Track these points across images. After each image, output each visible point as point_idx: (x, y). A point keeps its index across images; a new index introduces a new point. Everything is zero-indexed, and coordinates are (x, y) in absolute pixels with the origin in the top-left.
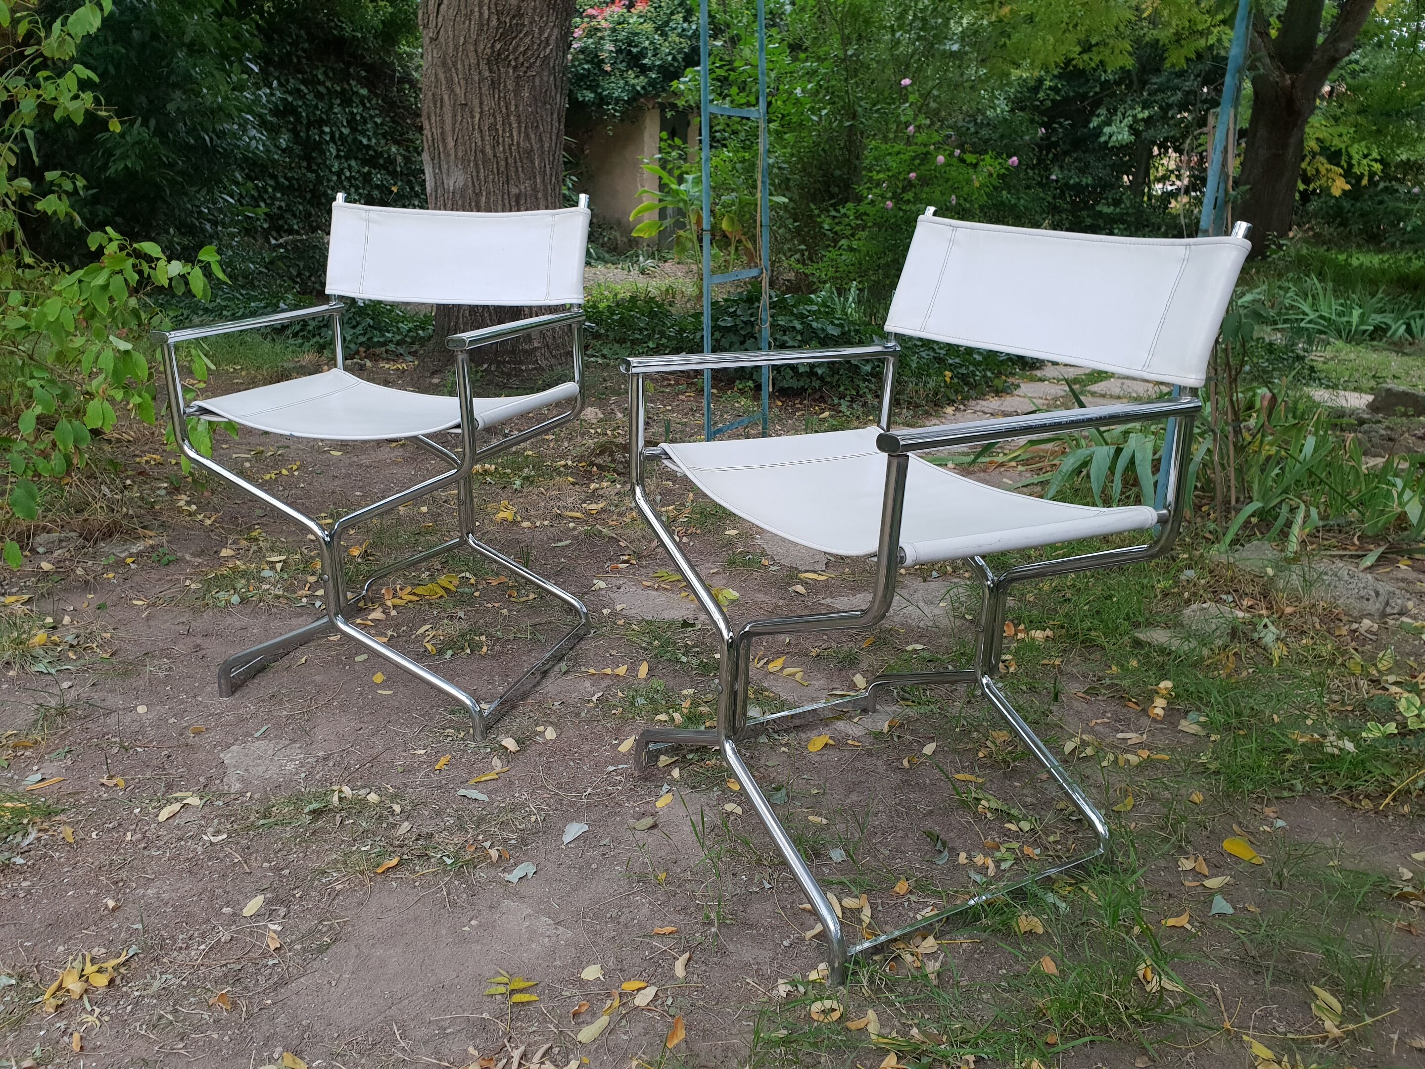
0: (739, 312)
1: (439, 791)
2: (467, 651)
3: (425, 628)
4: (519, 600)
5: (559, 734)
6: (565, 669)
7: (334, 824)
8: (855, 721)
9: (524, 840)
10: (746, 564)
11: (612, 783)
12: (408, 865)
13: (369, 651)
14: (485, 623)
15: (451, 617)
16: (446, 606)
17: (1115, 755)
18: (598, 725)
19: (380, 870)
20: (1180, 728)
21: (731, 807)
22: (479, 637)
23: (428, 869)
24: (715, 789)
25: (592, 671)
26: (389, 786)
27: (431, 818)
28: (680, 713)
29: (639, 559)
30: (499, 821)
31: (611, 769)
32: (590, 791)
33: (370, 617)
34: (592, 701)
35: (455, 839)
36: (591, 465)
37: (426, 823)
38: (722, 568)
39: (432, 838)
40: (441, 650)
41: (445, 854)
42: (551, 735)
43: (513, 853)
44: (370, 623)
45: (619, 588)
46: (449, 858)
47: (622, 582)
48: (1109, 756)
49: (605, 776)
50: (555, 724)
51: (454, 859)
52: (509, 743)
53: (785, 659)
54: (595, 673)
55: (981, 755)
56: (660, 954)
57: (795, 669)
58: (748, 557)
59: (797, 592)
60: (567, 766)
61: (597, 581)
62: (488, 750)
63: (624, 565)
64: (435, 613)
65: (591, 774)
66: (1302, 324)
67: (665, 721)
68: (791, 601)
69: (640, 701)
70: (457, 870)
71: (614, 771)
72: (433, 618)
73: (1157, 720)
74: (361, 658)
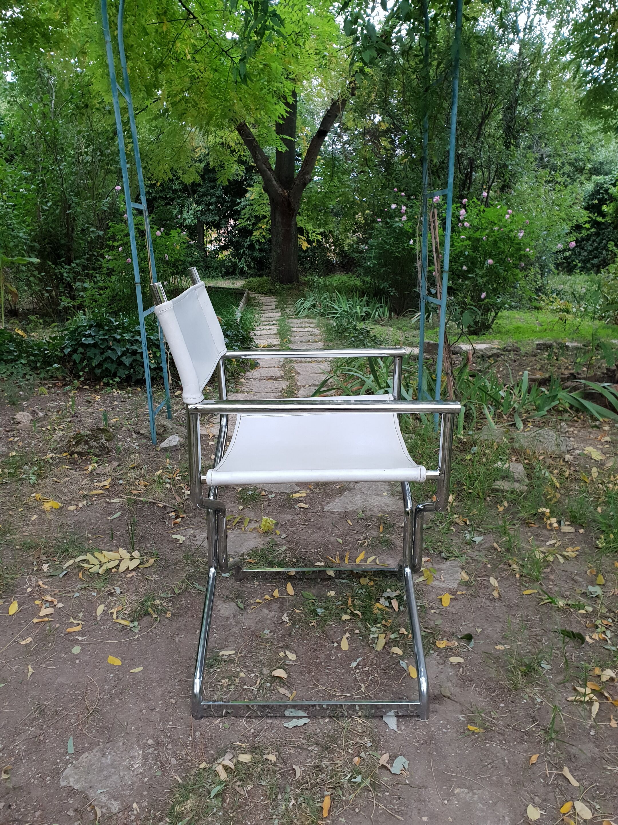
0: (93, 334)
1: (274, 730)
2: (155, 616)
3: (101, 609)
4: (146, 566)
5: (296, 654)
6: (242, 606)
7: (241, 795)
8: (443, 579)
9: (373, 739)
10: (253, 498)
11: (368, 674)
12: (334, 799)
13: (75, 642)
14: (145, 590)
15: (111, 594)
16: (98, 586)
17: (561, 555)
18: (311, 638)
19: (325, 814)
20: (562, 531)
21: (455, 660)
22: (155, 603)
23: (350, 794)
24: (432, 652)
25: (258, 600)
26: (238, 743)
27: (299, 753)
28: (352, 609)
29: (185, 512)
30: (343, 734)
31: (354, 664)
32: (363, 685)
33: (42, 614)
34: (287, 623)
35: (338, 761)
36: (72, 453)
37: (302, 759)
38: (243, 504)
39: (323, 768)
40: (132, 621)
41: (349, 776)
42: (292, 657)
43: (379, 752)
44: (46, 619)
45: (195, 537)
46: (355, 778)
47: (192, 532)
48: (559, 556)
49: (358, 671)
50: (285, 648)
51: (360, 776)
52: (280, 673)
53: (364, 552)
54: (261, 601)
55: (518, 576)
56: (550, 776)
57: (373, 558)
58: (250, 493)
59: (303, 508)
60: (327, 674)
61: (174, 537)
62: (269, 685)
63: (179, 520)
64: (95, 594)
65: (346, 673)
66: (338, 315)
67: (350, 619)
68: (305, 514)
69: (320, 611)
70: (370, 784)
71: (358, 665)
72: (98, 599)
73: (552, 530)
74: (76, 650)
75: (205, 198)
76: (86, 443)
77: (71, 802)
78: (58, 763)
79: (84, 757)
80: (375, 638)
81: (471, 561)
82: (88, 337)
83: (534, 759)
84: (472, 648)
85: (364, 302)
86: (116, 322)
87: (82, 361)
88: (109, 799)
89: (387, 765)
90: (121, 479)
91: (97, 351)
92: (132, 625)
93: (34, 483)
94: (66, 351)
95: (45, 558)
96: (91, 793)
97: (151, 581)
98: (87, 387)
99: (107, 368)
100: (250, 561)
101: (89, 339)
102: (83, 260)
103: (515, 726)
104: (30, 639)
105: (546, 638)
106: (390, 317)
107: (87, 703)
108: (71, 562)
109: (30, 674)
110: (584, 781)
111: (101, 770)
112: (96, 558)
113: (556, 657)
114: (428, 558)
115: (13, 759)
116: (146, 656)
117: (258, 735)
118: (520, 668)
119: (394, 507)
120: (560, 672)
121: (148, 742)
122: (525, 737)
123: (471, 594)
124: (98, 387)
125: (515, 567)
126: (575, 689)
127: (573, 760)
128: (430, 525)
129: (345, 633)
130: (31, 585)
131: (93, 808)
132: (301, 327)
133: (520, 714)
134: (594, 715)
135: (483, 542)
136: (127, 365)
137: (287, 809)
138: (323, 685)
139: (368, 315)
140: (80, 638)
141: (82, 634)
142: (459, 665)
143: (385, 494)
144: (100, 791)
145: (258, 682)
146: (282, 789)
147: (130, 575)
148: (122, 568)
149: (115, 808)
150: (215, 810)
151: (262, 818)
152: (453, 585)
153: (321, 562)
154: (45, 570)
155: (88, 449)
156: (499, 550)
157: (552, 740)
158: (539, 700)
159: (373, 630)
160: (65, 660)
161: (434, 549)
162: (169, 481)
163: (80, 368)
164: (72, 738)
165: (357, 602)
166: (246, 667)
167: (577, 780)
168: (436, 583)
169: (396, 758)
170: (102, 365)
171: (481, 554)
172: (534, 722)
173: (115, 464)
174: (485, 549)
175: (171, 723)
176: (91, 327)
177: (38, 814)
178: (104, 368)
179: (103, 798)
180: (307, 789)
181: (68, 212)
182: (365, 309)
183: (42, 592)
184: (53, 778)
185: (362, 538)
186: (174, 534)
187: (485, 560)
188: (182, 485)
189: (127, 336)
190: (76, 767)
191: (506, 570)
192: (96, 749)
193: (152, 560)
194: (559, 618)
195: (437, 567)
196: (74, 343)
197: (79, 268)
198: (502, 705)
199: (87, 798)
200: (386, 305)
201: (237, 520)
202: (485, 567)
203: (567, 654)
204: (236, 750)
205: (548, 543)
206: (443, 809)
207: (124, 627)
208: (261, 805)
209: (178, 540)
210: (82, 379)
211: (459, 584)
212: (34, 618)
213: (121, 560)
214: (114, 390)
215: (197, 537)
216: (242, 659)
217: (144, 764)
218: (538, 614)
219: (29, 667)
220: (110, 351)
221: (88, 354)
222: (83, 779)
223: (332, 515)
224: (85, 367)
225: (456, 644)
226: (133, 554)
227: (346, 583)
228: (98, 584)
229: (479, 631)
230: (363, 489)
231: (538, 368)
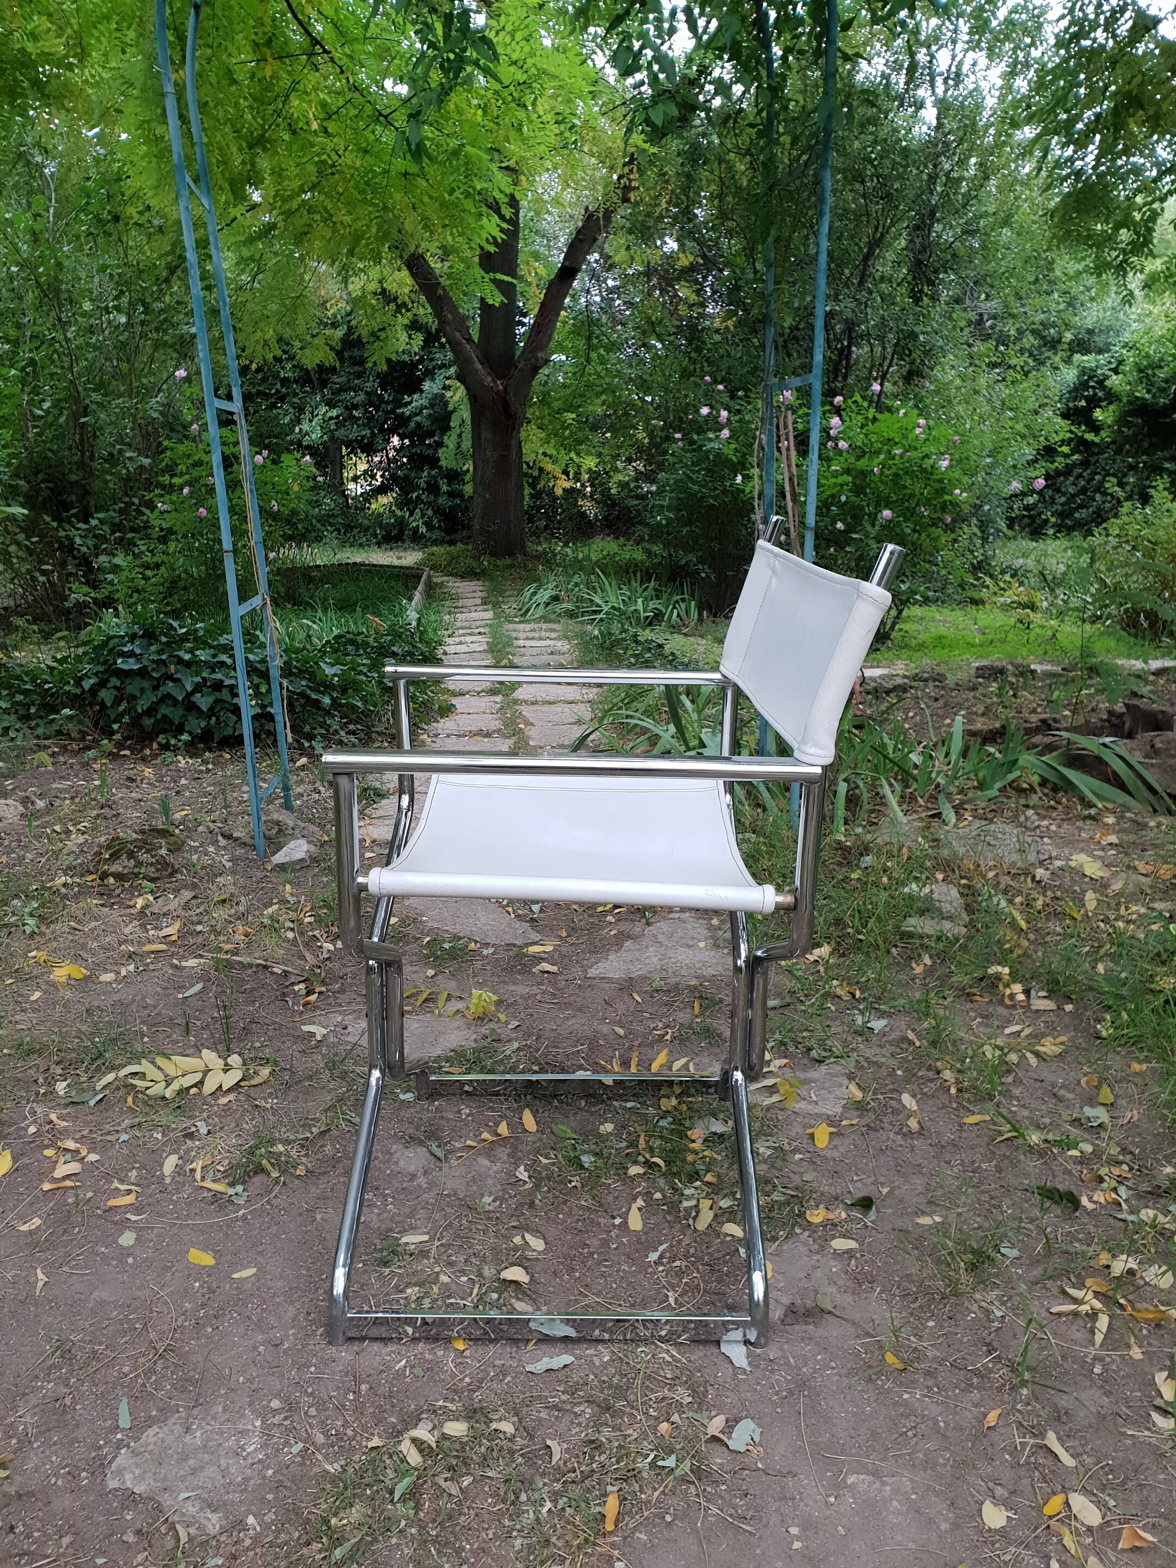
1: (509, 1378)
2: (275, 1174)
3: (171, 1163)
4: (254, 1082)
5: (545, 1239)
6: (439, 1153)
7: (450, 1495)
8: (814, 1098)
9: (694, 1391)
10: (453, 954)
11: (680, 1273)
12: (625, 1499)
13: (125, 1224)
14: (255, 1126)
15: (191, 1136)
16: (164, 1121)
17: (1032, 1052)
18: (571, 1209)
19: (609, 1527)
20: (1033, 1008)
21: (840, 1244)
22: (274, 1149)
23: (655, 1489)
24: (798, 1230)
25: (469, 1142)
26: (441, 1403)
27: (557, 1418)
28: (647, 1156)
29: (323, 983)
30: (638, 1381)
31: (653, 1256)
32: (670, 1294)
33: (58, 1174)
34: (525, 1182)
35: (630, 1432)
36: (104, 876)
37: (562, 1428)
38: (434, 967)
39: (602, 1444)
40: (232, 1185)
41: (652, 1456)
42: (537, 1244)
43: (705, 1414)
44: (68, 1183)
45: (345, 1028)
46: (664, 1459)
47: (339, 1019)
48: (1028, 1055)
49: (661, 1268)
50: (523, 1228)
51: (673, 1457)
52: (515, 1273)
53: (665, 1051)
54: (474, 1144)
55: (953, 1091)
56: (1023, 1449)
57: (683, 1061)
58: (447, 946)
59: (548, 972)
60: (603, 1275)
61: (306, 1028)
62: (495, 1296)
63: (313, 998)
64: (159, 1136)
65: (640, 1272)
66: (602, 616)
67: (645, 1174)
68: (554, 984)
69: (586, 1160)
70: (691, 1470)
71: (661, 1257)
72: (165, 1144)
73: (1013, 1007)
74: (128, 1239)
75: (343, 396)
76: (131, 855)
77: (129, 1518)
78: (100, 1448)
79: (151, 1435)
80: (691, 1207)
81: (866, 1064)
82: (128, 657)
83: (992, 1419)
84: (872, 1222)
85: (650, 592)
86: (181, 627)
87: (117, 702)
88: (201, 1509)
89: (721, 1436)
90: (199, 923)
91: (146, 684)
92: (231, 1191)
93: (33, 932)
94: (87, 684)
95: (60, 1071)
96: (167, 1500)
97: (265, 1109)
98: (127, 752)
99: (164, 716)
100: (451, 1070)
101: (131, 660)
102: (112, 513)
103: (955, 1361)
104: (37, 1221)
105: (1009, 1202)
106: (701, 620)
107: (153, 1335)
108: (110, 1077)
109: (40, 1284)
110: (1085, 1457)
111: (185, 1458)
112: (159, 1068)
113: (1028, 1236)
114: (785, 1061)
115: (14, 1441)
116: (261, 1248)
117: (479, 1387)
118: (964, 1257)
119: (720, 968)
120: (1036, 1261)
121: (272, 1404)
122: (975, 1380)
123: (868, 1125)
124: (148, 752)
125: (947, 1075)
126: (1064, 1292)
127: (1064, 1419)
128: (788, 1000)
129: (635, 1199)
130: (35, 1122)
131: (173, 1528)
132: (533, 639)
133: (965, 1340)
134: (1099, 1338)
135: (887, 1029)
136: (205, 709)
137: (537, 1519)
138: (598, 1294)
139: (658, 616)
140: (133, 1218)
141: (137, 1210)
142: (850, 1253)
143: (702, 944)
144: (183, 1495)
145: (475, 1291)
146: (527, 1484)
147: (224, 1100)
148: (209, 1087)
149: (214, 1526)
150: (403, 1523)
151: (491, 1536)
152: (833, 1109)
153: (586, 1070)
154: (61, 1093)
155: (135, 866)
156: (918, 1044)
157: (1024, 1383)
158: (999, 1314)
159: (687, 1192)
160: (105, 1257)
161: (797, 1044)
162: (291, 925)
163: (113, 717)
164: (125, 1400)
165: (657, 1143)
166: (451, 1264)
167: (1072, 1456)
168: (802, 1105)
169: (737, 1422)
170: (156, 711)
171: (884, 1051)
172: (990, 1353)
173: (187, 894)
174: (890, 1043)
175: (313, 1369)
176: (133, 637)
177: (66, 1540)
178: (159, 717)
179: (191, 1509)
180: (573, 1482)
181: (83, 420)
182: (652, 605)
183: (56, 1135)
184: (93, 1474)
185: (660, 1025)
186: (305, 1024)
187: (893, 1063)
188: (316, 933)
189: (203, 655)
190: (135, 1454)
191: (932, 1081)
192: (173, 1420)
193: (265, 1072)
194: (1032, 1164)
195: (802, 1076)
196: (102, 669)
197: (106, 528)
198: (931, 1324)
199: (159, 1509)
200: (693, 595)
201: (424, 996)
202: (892, 1074)
203: (1049, 1230)
204: (438, 1415)
205: (1007, 1031)
206: (828, 1513)
207: (217, 1195)
208: (490, 1513)
209: (312, 1034)
210: (118, 737)
211: (844, 1107)
212: (42, 1181)
213: (206, 1071)
214: (180, 758)
215: (350, 1029)
216: (443, 1250)
217: (264, 1446)
218: (993, 1159)
219: (39, 1271)
220: (171, 684)
221: (130, 689)
222: (150, 1475)
223: (604, 985)
224: (122, 715)
225: (844, 1215)
226: (229, 1060)
227: (633, 1108)
228: (165, 1117)
229: (885, 1191)
230: (660, 936)
231: (980, 712)
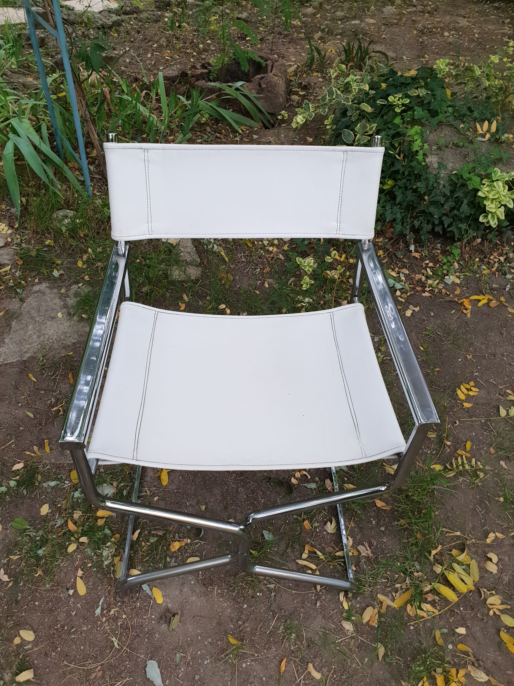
11: (115, 619)
18: (41, 595)
24: (168, 560)
28: (76, 536)
31: (98, 611)
32: (114, 639)
34: (8, 583)
42: (29, 636)
49: (104, 619)
50: (17, 626)
67: (77, 547)
69: (41, 551)
71: (102, 609)
80: (110, 563)
103: (260, 629)
119: (76, 336)
122: (271, 639)
129: (77, 570)
133: (261, 610)
138: (75, 661)
143: (60, 315)
157: (292, 631)
159: (105, 553)
167: (319, 672)
172: (274, 616)
185: (53, 400)
198: (245, 605)
223: (9, 371)
225: (189, 540)
229: (203, 507)
230: (33, 311)
231: (165, 44)
